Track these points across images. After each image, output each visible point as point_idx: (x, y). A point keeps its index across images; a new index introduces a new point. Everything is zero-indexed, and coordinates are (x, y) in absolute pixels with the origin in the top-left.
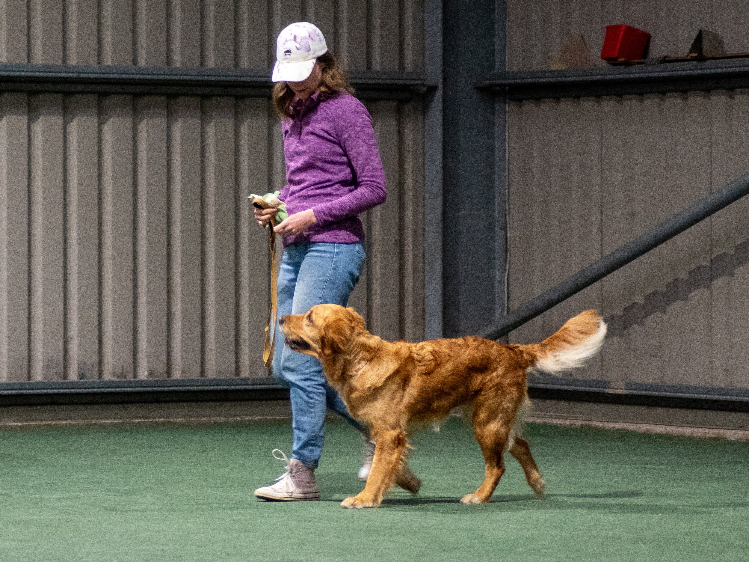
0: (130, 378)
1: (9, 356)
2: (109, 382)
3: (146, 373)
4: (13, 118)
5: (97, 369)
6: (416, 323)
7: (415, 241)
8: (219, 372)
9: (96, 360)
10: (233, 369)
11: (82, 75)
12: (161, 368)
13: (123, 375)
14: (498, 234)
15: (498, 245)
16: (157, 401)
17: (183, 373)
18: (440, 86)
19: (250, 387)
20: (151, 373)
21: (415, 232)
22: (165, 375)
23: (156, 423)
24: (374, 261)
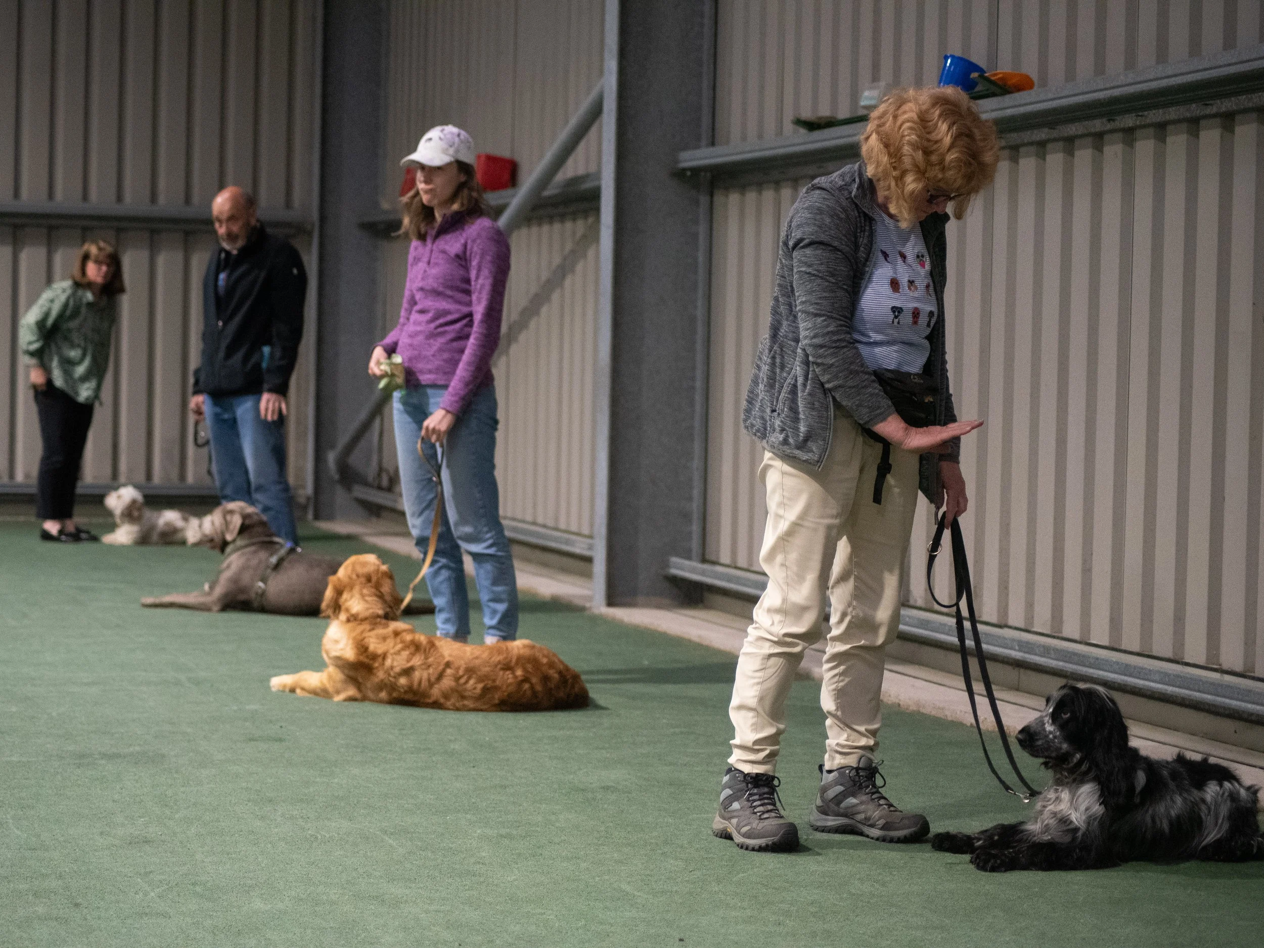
18: (317, 223)
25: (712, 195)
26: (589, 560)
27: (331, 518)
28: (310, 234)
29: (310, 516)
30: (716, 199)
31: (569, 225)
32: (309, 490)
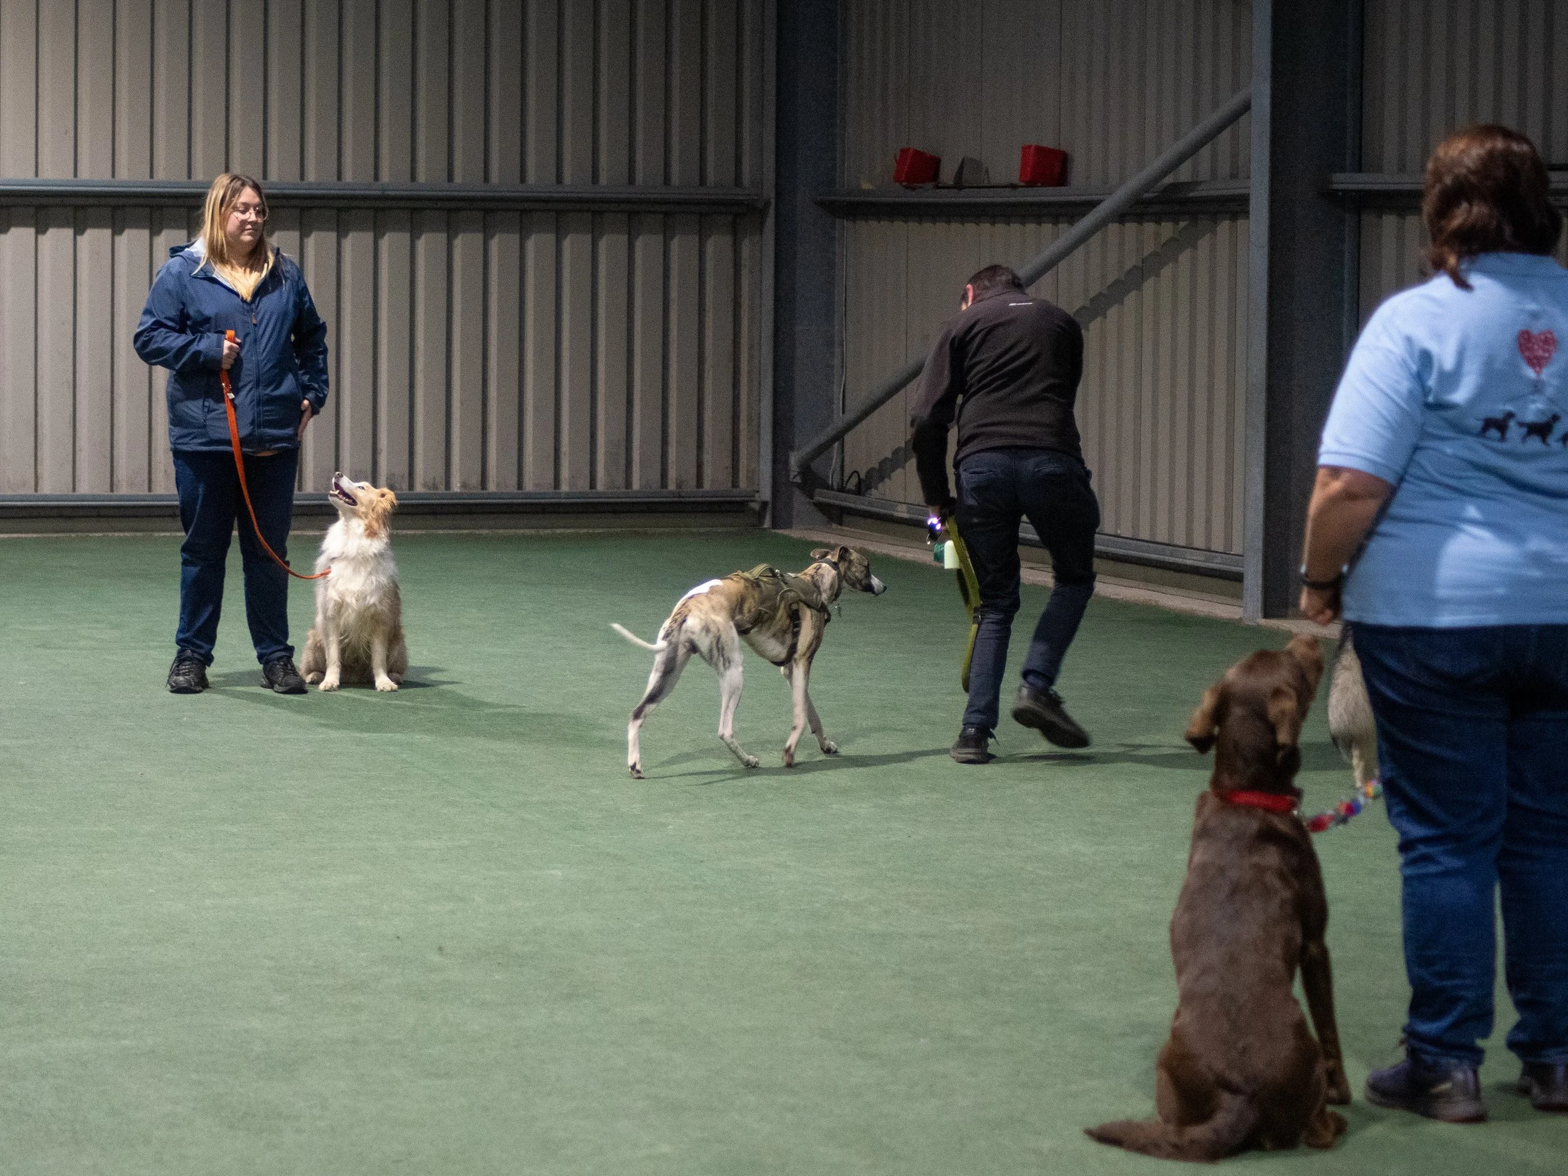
0: (442, 489)
1: (316, 467)
2: (421, 494)
3: (459, 485)
4: (323, 234)
5: (407, 480)
6: (750, 439)
7: (751, 356)
8: (536, 485)
9: (406, 471)
10: (552, 481)
11: (386, 193)
12: (475, 480)
13: (435, 487)
14: (837, 350)
15: (837, 362)
16: (470, 513)
17: (498, 485)
18: (773, 201)
19: (563, 501)
20: (464, 485)
21: (751, 348)
22: (480, 487)
23: (461, 535)
24: (706, 375)
25: (1359, 215)
26: (1238, 578)
27: (788, 525)
28: (763, 214)
29: (767, 524)
30: (1363, 217)
31: (1149, 227)
32: (766, 494)
